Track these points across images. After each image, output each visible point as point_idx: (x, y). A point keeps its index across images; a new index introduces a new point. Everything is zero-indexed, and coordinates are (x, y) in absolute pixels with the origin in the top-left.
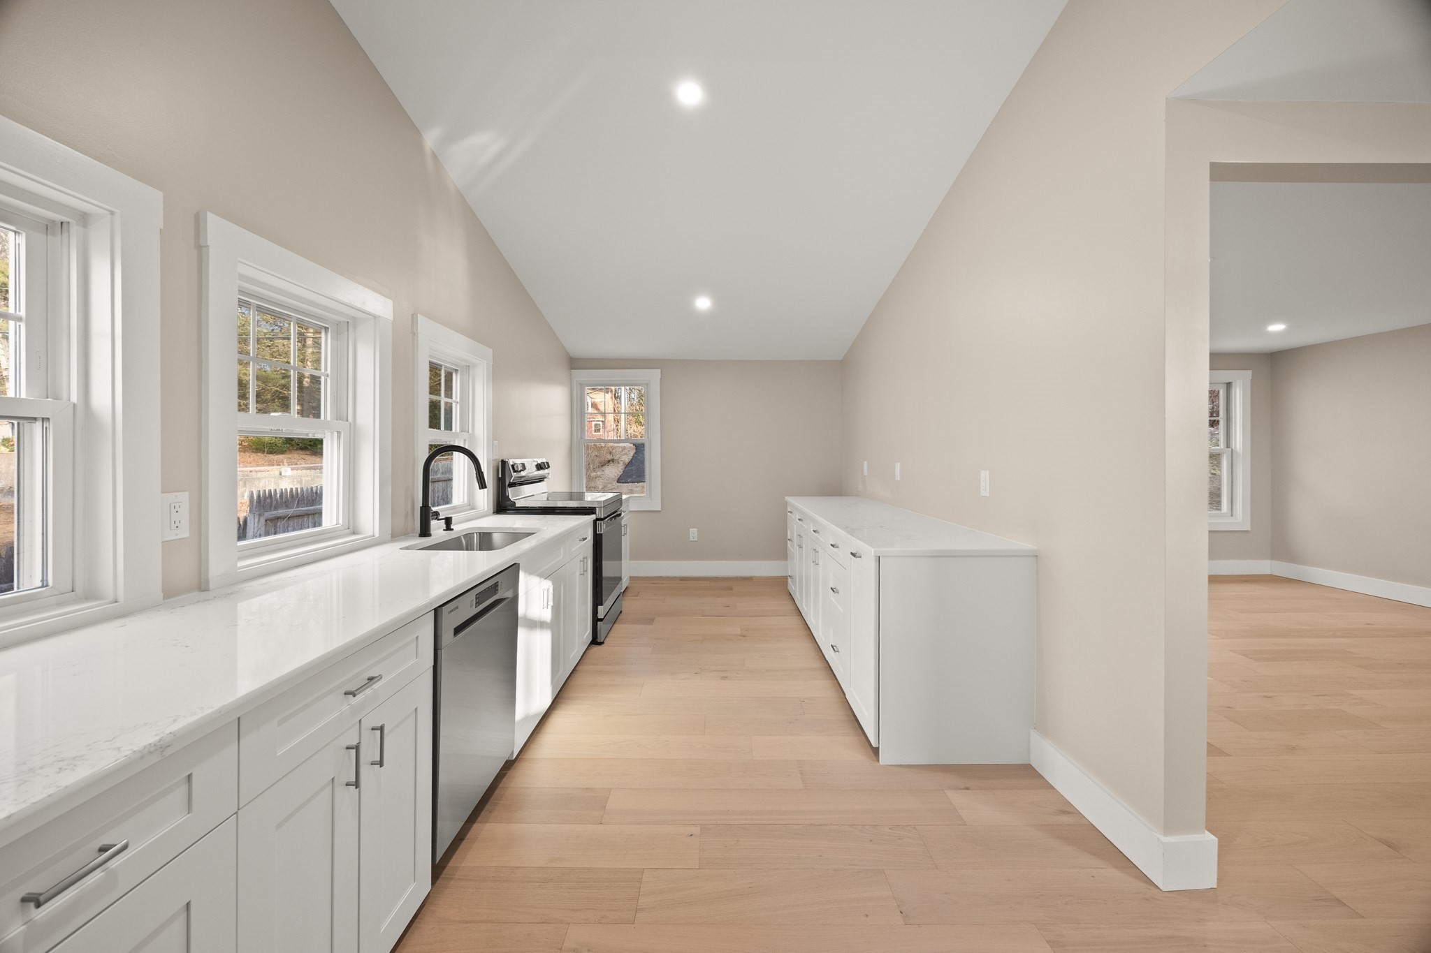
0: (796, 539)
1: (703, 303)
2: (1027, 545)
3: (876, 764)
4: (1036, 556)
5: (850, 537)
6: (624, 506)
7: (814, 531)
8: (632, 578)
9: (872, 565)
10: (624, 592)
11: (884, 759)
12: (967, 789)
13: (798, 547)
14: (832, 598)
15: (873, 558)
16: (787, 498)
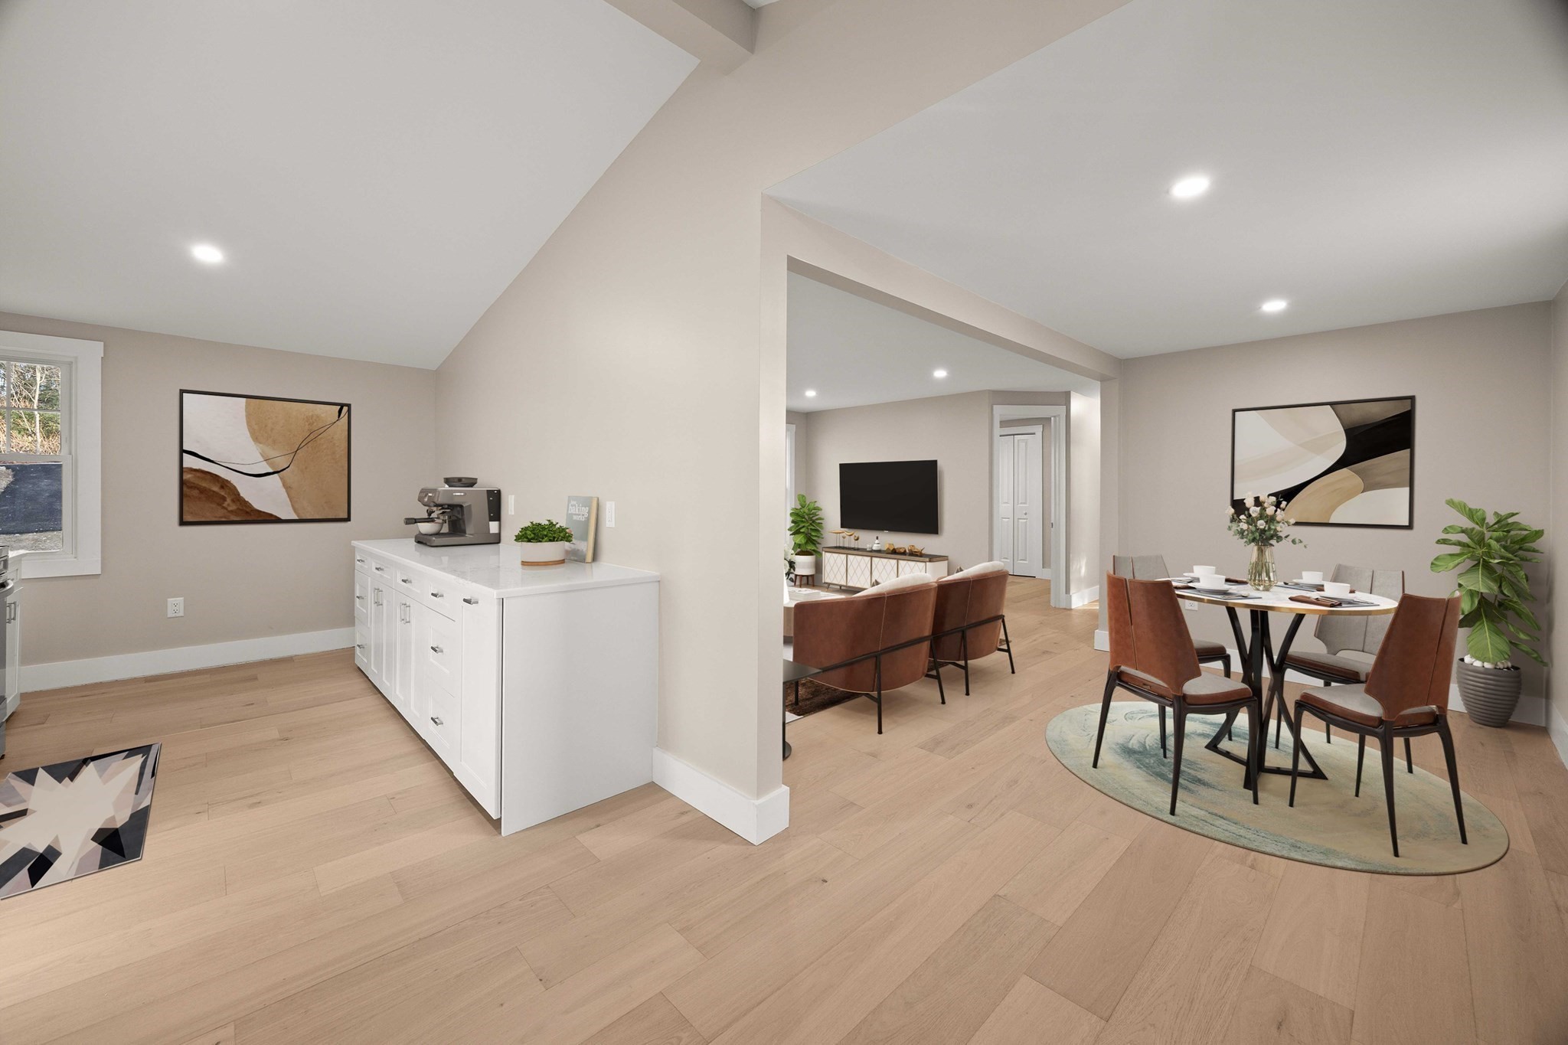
0: (370, 597)
1: (208, 254)
2: (650, 572)
3: (500, 837)
4: (659, 581)
5: (461, 581)
6: (11, 568)
7: (404, 581)
8: (24, 696)
9: (495, 609)
10: (7, 721)
11: (506, 830)
12: (598, 826)
13: (373, 606)
14: (432, 660)
15: (496, 601)
16: (355, 543)
